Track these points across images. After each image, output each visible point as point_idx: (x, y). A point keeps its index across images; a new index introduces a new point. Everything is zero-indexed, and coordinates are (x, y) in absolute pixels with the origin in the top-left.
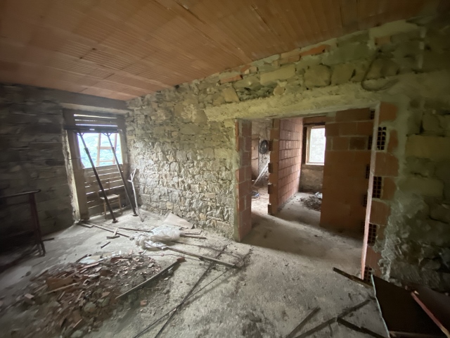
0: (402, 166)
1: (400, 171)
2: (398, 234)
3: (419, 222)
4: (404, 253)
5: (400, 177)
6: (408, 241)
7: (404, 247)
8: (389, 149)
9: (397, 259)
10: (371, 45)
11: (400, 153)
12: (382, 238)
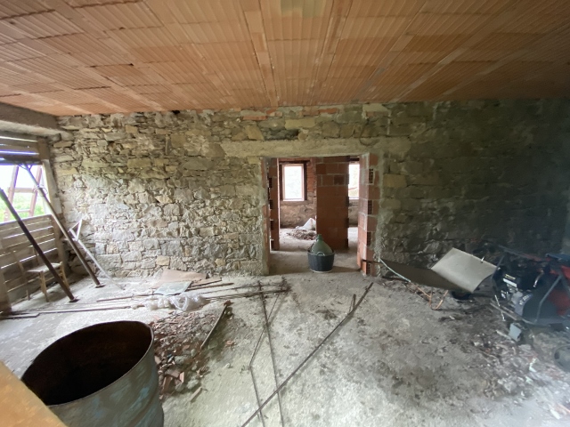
0: (382, 193)
1: (381, 196)
2: (382, 235)
3: (391, 226)
4: (386, 246)
5: (381, 200)
6: (387, 238)
7: (386, 242)
8: (375, 183)
9: (383, 251)
10: (364, 116)
11: (381, 185)
12: (374, 240)
